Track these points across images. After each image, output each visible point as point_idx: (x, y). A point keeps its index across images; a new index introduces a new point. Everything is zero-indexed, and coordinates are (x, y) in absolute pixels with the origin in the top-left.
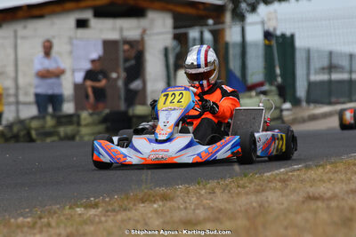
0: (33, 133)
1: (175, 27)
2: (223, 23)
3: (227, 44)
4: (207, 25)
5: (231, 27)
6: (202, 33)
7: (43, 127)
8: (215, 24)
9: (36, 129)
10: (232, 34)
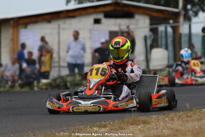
0: (68, 84)
1: (151, 24)
2: (178, 22)
3: (180, 35)
4: (169, 23)
5: (183, 25)
6: (166, 28)
7: (74, 81)
8: (174, 23)
9: (70, 82)
10: (184, 29)
